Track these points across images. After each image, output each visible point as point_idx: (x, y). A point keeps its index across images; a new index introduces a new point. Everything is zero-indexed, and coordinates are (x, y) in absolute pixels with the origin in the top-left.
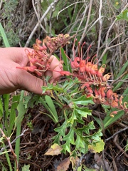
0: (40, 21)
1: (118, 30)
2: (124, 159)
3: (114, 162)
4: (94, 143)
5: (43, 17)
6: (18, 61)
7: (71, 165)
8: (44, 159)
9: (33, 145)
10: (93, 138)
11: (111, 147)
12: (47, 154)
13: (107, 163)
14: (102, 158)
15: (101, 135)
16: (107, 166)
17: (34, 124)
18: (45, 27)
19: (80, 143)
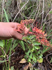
0: (20, 11)
1: (49, 16)
2: (49, 66)
3: (46, 67)
4: (39, 59)
5: (21, 9)
6: (13, 27)
7: (29, 67)
8: (19, 64)
9: (15, 59)
10: (39, 57)
11: (45, 61)
12: (20, 62)
13: (43, 67)
14: (41, 65)
15: (42, 56)
16: (43, 68)
17: (15, 51)
18: (21, 13)
19: (34, 59)
